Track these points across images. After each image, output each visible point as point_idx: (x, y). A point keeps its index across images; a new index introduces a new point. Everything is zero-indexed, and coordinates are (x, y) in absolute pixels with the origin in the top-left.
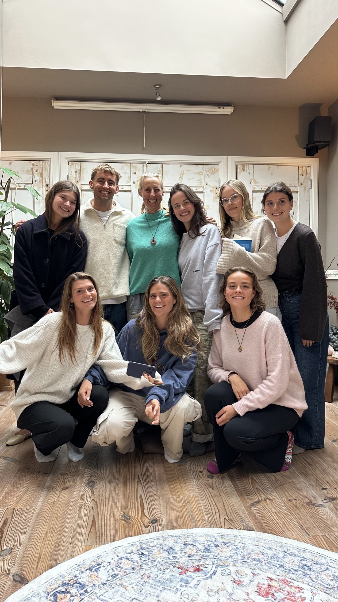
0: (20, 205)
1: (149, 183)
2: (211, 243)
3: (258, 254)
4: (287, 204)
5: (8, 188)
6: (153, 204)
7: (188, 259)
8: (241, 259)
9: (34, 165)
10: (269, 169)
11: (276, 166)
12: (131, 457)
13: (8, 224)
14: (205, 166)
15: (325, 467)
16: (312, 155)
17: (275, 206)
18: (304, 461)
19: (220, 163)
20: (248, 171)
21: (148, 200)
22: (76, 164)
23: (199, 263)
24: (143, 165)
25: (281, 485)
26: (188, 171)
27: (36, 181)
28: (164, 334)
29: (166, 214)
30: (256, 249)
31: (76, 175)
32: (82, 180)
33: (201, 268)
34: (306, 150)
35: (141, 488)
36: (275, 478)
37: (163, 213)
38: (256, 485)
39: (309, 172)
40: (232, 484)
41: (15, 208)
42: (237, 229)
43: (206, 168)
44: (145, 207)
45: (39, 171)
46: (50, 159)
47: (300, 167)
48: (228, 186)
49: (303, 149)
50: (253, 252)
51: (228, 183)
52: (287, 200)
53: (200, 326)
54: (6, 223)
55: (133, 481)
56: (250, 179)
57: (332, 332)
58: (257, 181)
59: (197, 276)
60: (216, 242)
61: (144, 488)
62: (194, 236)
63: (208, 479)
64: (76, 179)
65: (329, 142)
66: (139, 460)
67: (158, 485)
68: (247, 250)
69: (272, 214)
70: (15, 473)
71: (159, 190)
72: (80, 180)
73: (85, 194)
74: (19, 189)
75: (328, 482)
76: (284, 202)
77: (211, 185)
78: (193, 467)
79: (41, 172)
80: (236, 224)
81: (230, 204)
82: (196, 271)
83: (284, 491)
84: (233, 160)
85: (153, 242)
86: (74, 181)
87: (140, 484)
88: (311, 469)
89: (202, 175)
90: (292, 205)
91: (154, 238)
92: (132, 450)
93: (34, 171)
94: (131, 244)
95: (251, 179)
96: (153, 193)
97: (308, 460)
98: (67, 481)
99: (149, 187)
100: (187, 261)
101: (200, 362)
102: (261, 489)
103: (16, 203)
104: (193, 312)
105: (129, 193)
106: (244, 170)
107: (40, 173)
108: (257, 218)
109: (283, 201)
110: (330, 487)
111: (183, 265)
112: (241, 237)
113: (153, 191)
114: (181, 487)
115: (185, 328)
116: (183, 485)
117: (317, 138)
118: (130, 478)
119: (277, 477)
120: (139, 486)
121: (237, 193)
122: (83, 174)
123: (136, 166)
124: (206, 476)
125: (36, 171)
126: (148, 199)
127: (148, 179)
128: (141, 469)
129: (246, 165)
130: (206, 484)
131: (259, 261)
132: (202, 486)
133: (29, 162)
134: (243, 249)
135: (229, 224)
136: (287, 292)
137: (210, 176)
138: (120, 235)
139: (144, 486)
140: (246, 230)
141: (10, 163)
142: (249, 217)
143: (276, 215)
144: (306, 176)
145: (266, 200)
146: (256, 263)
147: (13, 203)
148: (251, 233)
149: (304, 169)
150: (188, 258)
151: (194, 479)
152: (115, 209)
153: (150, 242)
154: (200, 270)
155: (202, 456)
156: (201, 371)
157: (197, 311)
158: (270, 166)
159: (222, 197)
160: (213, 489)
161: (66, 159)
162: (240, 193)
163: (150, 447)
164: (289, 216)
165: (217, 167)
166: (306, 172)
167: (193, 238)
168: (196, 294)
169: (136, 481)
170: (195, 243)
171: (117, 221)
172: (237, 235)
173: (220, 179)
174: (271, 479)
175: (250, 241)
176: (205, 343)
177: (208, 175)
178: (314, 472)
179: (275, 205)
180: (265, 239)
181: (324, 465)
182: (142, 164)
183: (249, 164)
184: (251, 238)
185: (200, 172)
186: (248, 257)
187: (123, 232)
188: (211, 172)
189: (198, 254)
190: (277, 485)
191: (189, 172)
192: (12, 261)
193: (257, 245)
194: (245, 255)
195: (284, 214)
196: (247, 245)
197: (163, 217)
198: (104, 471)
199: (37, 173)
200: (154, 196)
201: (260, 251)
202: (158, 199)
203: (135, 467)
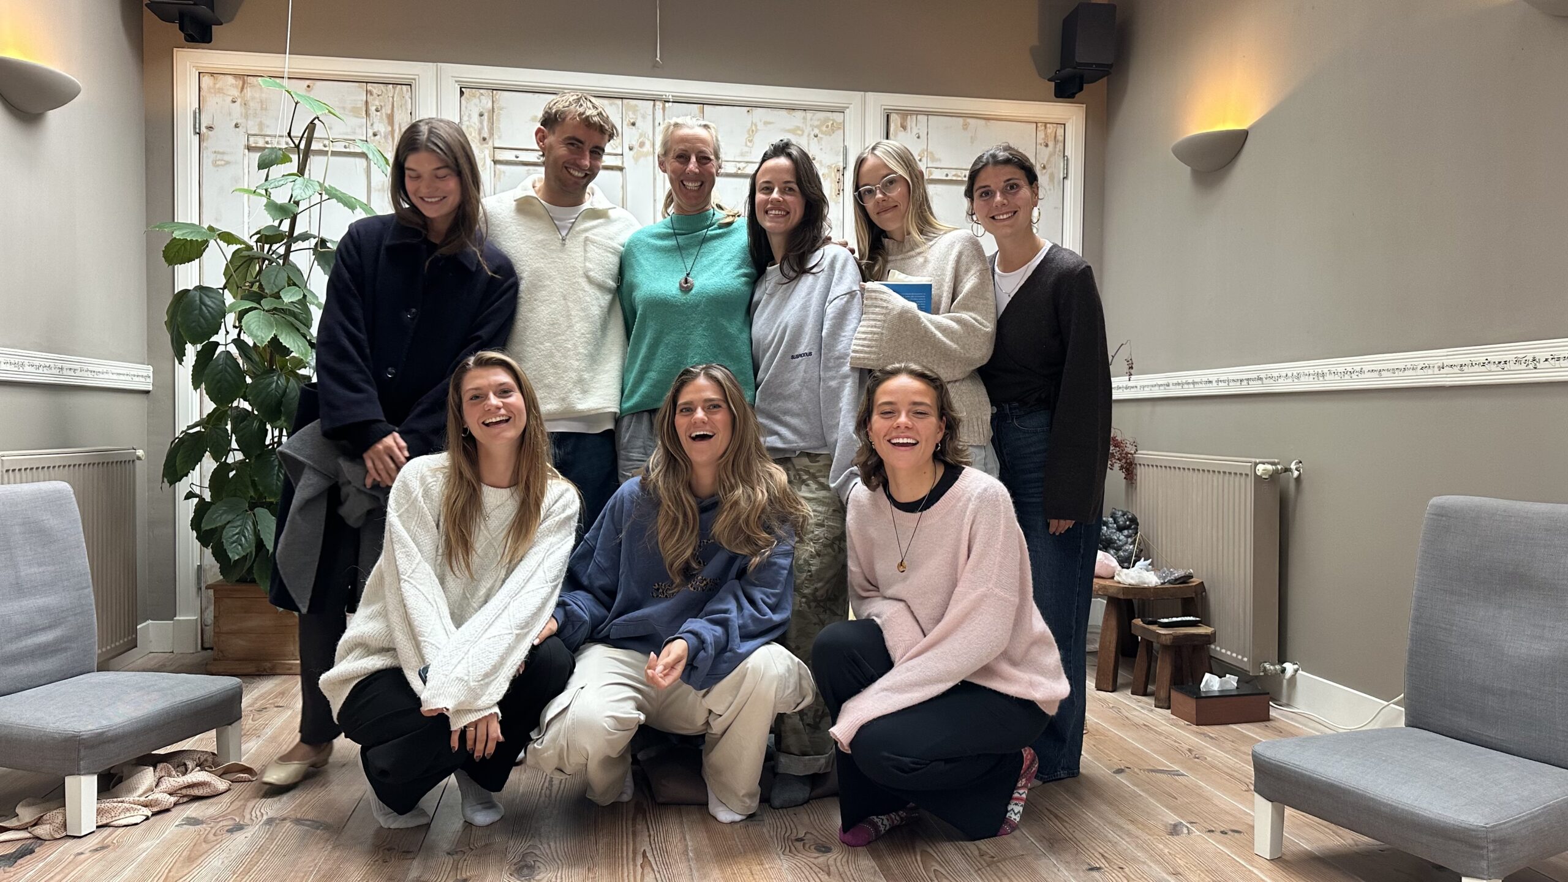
0: (336, 190)
1: (684, 140)
2: (839, 289)
3: (947, 318)
4: (1025, 192)
5: (308, 152)
6: (692, 194)
7: (781, 328)
8: (908, 333)
9: (371, 94)
10: (965, 127)
11: (983, 122)
12: (625, 814)
13: (305, 237)
14: (809, 115)
15: (1096, 825)
16: (1069, 97)
17: (998, 198)
18: (1048, 813)
19: (848, 108)
20: (915, 131)
21: (682, 182)
22: (482, 94)
23: (807, 337)
24: (654, 105)
25: (993, 862)
26: (766, 123)
27: (375, 135)
28: (709, 507)
29: (722, 219)
30: (944, 304)
31: (481, 122)
32: (496, 136)
33: (812, 349)
34: (1056, 85)
35: (652, 875)
36: (979, 849)
37: (716, 217)
38: (934, 864)
39: (1061, 138)
40: (874, 864)
41: (325, 197)
42: (899, 257)
43: (811, 119)
44: (672, 201)
45: (383, 110)
46: (415, 79)
47: (1039, 125)
48: (874, 157)
49: (1049, 80)
50: (937, 312)
51: (874, 149)
52: (1023, 182)
53: (805, 492)
54: (300, 235)
55: (631, 863)
56: (919, 150)
57: (1115, 523)
58: (937, 156)
59: (802, 367)
60: (851, 288)
61: (658, 876)
62: (792, 274)
63: (817, 855)
64: (480, 134)
65: (1110, 66)
66: (645, 817)
67: (694, 871)
68: (920, 308)
69: (993, 218)
70: (326, 853)
71: (709, 159)
72: (491, 134)
73: (504, 172)
74: (334, 154)
75: (1103, 856)
76: (1018, 186)
77: (824, 162)
78: (779, 830)
79: (389, 112)
80: (896, 244)
81: (879, 198)
82: (798, 356)
83: (1000, 874)
84: (878, 102)
85: (686, 287)
86: (475, 137)
87: (650, 870)
88: (1064, 829)
89: (802, 135)
90: (1037, 194)
91: (688, 275)
92: (626, 798)
93: (373, 109)
94: (632, 287)
95: (923, 151)
96: (693, 165)
97: (1056, 812)
98: (464, 867)
99: (686, 151)
100: (776, 332)
101: (803, 578)
102: (944, 873)
103: (326, 185)
104: (787, 456)
105: (619, 173)
106: (904, 127)
107: (386, 114)
108: (945, 233)
109: (1015, 184)
110: (1107, 865)
111: (767, 341)
112: (905, 275)
113: (693, 159)
114: (751, 872)
115: (766, 494)
116: (756, 868)
117: (1083, 55)
118: (622, 857)
119: (983, 847)
120: (645, 871)
121: (895, 173)
122: (498, 120)
123: (636, 106)
124: (812, 847)
125: (377, 110)
126: (682, 178)
127: (684, 132)
128: (650, 836)
129: (911, 114)
130: (812, 866)
131: (952, 332)
132: (803, 869)
133: (359, 87)
134: (913, 306)
135: (879, 248)
136: (1016, 404)
137: (821, 138)
138: (603, 266)
139: (659, 872)
140: (920, 260)
141: (308, 86)
142: (927, 228)
143: (1001, 217)
144: (1055, 147)
145: (976, 187)
146: (944, 339)
147: (321, 185)
148: (930, 267)
149: (1049, 131)
150: (779, 326)
151: (782, 855)
152: (592, 203)
153: (678, 285)
154: (810, 354)
155: (801, 807)
156: (804, 600)
157: (798, 453)
158: (969, 120)
159: (861, 183)
160: (829, 874)
161: (456, 81)
162: (901, 172)
163: (673, 788)
164: (1031, 221)
165: (838, 117)
166: (1055, 137)
167: (791, 280)
168: (798, 411)
169: (640, 861)
170: (797, 288)
171: (595, 231)
172: (897, 272)
173: (845, 148)
174: (969, 852)
175: (929, 287)
176: (816, 533)
177: (816, 136)
178: (1070, 836)
179: (998, 194)
180: (965, 280)
181: (1093, 821)
182: (652, 102)
183: (918, 113)
184: (930, 279)
185: (798, 128)
186: (925, 326)
187: (615, 260)
188: (824, 128)
189: (807, 316)
190: (983, 862)
191: (771, 126)
192: (314, 331)
193: (945, 294)
194: (918, 321)
195: (1021, 214)
196: (922, 295)
197: (716, 226)
198: (558, 844)
199: (378, 113)
200: (696, 173)
201: (955, 307)
202: (706, 182)
203: (634, 834)
